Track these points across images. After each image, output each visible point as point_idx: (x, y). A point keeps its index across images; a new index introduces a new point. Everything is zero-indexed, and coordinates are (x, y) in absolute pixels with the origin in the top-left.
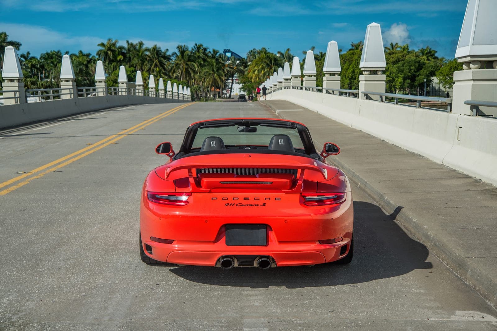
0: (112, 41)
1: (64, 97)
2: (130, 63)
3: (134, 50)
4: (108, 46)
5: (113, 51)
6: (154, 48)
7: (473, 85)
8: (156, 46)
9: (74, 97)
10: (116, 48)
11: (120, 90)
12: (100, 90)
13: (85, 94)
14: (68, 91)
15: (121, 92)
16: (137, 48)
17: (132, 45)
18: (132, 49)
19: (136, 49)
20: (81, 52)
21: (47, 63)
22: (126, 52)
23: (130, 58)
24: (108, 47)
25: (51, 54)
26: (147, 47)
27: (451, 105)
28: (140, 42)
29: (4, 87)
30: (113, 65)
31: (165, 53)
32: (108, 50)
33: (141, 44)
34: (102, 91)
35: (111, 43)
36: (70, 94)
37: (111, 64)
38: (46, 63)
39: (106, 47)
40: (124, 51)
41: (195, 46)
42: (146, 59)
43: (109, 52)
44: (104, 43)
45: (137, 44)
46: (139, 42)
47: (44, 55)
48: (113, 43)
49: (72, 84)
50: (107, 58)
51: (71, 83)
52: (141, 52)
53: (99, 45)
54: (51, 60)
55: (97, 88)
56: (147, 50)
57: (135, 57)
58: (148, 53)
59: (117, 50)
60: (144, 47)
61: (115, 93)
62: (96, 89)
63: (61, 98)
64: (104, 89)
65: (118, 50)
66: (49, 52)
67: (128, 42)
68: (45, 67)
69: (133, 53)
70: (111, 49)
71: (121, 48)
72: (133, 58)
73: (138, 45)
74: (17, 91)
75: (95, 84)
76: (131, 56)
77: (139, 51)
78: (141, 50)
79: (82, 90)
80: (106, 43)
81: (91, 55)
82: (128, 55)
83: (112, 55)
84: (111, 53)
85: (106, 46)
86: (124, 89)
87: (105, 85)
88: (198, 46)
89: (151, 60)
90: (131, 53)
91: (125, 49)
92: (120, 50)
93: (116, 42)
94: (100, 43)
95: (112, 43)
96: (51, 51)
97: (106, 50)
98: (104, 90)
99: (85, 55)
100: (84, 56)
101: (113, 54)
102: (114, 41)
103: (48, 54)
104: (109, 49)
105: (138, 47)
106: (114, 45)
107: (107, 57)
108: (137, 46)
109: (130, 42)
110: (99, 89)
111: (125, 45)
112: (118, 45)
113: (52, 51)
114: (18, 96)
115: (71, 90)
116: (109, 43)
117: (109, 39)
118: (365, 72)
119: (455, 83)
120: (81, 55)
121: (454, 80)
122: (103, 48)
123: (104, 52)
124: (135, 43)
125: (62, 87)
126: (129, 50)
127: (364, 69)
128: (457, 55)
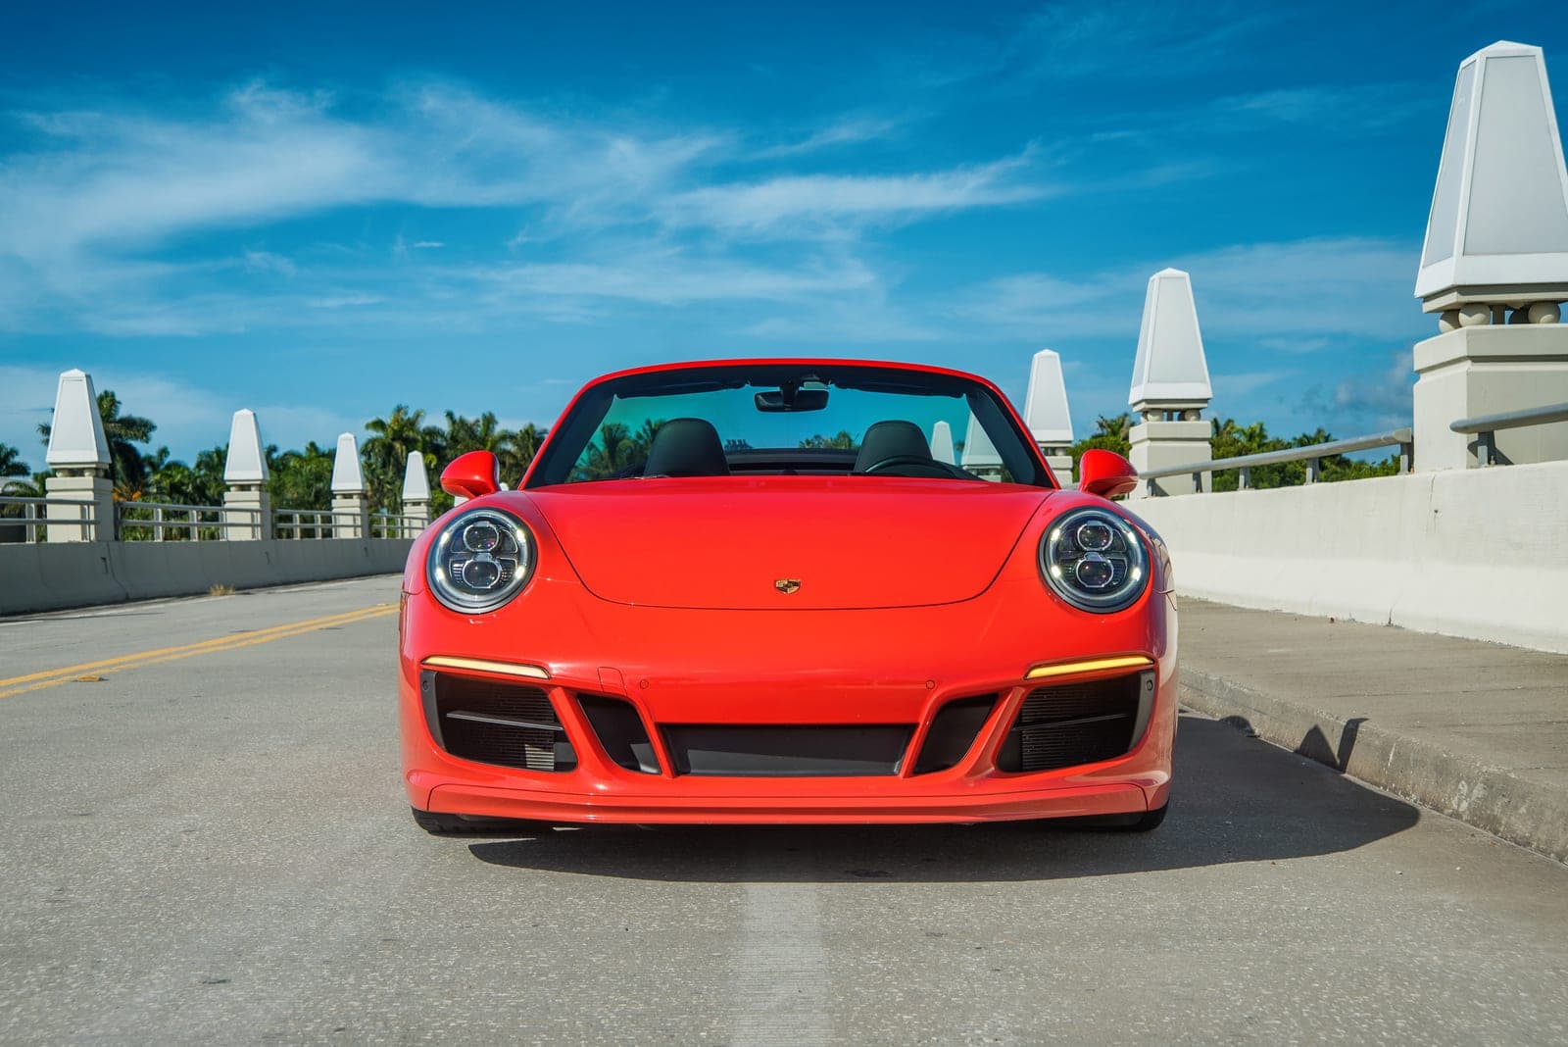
0: (406, 413)
1: (234, 535)
3: (467, 438)
4: (395, 428)
5: (407, 442)
6: (527, 432)
7: (1469, 373)
8: (532, 426)
9: (262, 537)
10: (418, 433)
11: (406, 522)
12: (342, 520)
13: (298, 530)
14: (246, 518)
15: (411, 528)
16: (478, 433)
17: (462, 421)
18: (462, 434)
19: (476, 436)
20: (314, 446)
22: (444, 444)
24: (393, 430)
26: (506, 431)
28: (487, 415)
29: (53, 491)
32: (393, 439)
33: (489, 421)
34: (352, 523)
35: (402, 419)
36: (252, 526)
39: (389, 430)
40: (439, 441)
41: (647, 427)
42: (504, 465)
43: (397, 445)
44: (384, 420)
45: (478, 421)
46: (484, 415)
47: (209, 456)
48: (409, 419)
49: (258, 499)
50: (389, 462)
51: (257, 493)
52: (489, 445)
53: (368, 427)
55: (335, 514)
56: (512, 437)
58: (509, 447)
59: (420, 438)
60: (498, 429)
62: (333, 517)
63: (223, 537)
64: (359, 519)
65: (422, 438)
67: (450, 415)
68: (209, 489)
69: (467, 447)
70: (404, 435)
71: (432, 432)
73: (481, 423)
74: (89, 503)
75: (330, 503)
77: (483, 442)
78: (489, 438)
79: (289, 519)
80: (388, 420)
84: (404, 447)
85: (390, 426)
87: (361, 507)
88: (655, 425)
89: (517, 465)
90: (459, 447)
91: (442, 436)
92: (427, 438)
93: (418, 415)
94: (371, 420)
95: (406, 418)
97: (390, 441)
98: (359, 522)
99: (323, 455)
100: (321, 459)
102: (411, 415)
104: (397, 435)
105: (480, 430)
106: (412, 424)
107: (392, 460)
108: (479, 426)
109: (457, 417)
110: (341, 517)
111: (445, 426)
112: (424, 424)
114: (92, 518)
115: (255, 514)
116: (396, 420)
117: (399, 409)
118: (1149, 416)
119: (1422, 376)
120: (314, 454)
121: (1416, 368)
122: (380, 434)
123: (384, 445)
124: (470, 419)
125: (227, 506)
126: (454, 439)
127: (1143, 405)
128: (1420, 290)
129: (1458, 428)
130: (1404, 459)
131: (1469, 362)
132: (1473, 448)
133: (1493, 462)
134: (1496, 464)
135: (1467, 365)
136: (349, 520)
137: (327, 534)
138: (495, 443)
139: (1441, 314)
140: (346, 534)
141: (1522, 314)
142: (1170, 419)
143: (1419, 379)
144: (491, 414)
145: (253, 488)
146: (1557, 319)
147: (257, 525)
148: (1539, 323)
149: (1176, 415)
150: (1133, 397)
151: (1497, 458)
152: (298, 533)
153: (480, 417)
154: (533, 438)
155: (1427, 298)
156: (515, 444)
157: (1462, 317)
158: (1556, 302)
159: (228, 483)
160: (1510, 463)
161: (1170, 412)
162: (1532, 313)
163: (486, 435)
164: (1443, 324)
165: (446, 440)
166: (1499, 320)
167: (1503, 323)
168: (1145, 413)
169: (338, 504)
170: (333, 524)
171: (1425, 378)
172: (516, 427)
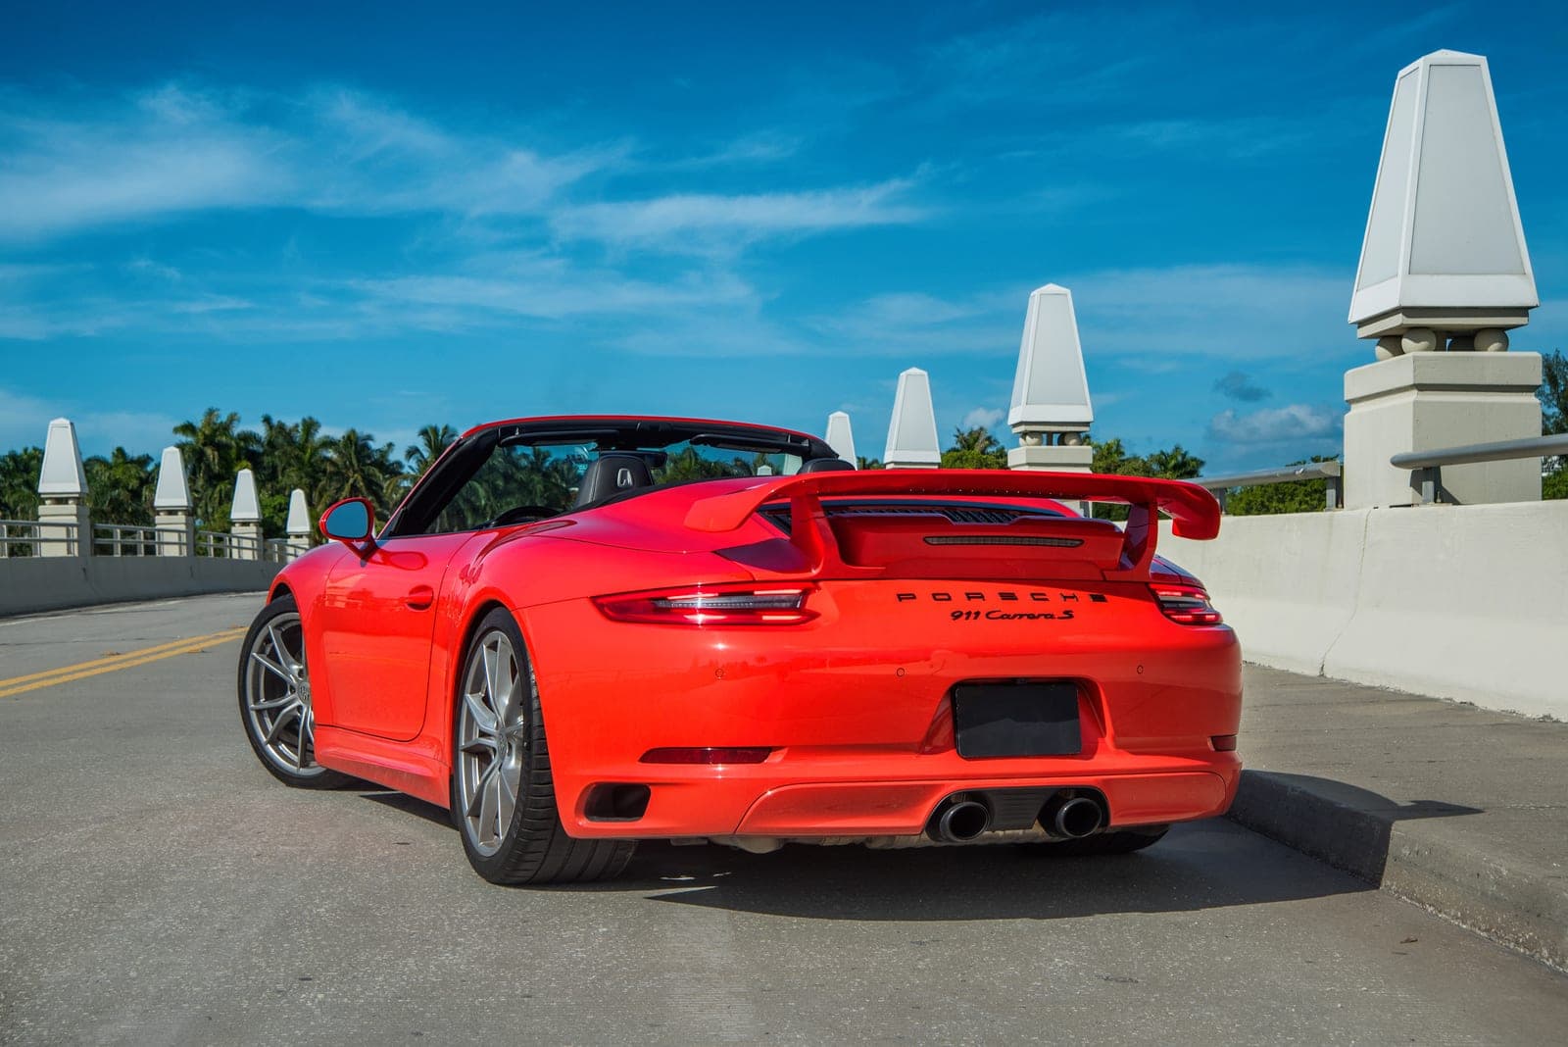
0: (218, 416)
1: (48, 551)
2: (275, 484)
3: (285, 444)
4: (207, 432)
5: (220, 448)
6: (349, 438)
7: (1416, 403)
8: (353, 432)
9: (79, 552)
10: (232, 438)
11: (235, 542)
12: (167, 537)
13: (119, 545)
14: (61, 533)
15: (240, 548)
16: (297, 440)
17: (281, 427)
18: (280, 440)
19: (294, 442)
20: (120, 452)
21: (11, 485)
22: (261, 450)
23: (274, 468)
24: (204, 433)
25: (25, 457)
26: (328, 437)
27: (1338, 482)
28: (307, 419)
30: (221, 490)
31: (384, 454)
32: (205, 445)
33: (310, 426)
34: (177, 540)
35: (215, 424)
36: (68, 541)
37: (215, 486)
38: (7, 485)
39: (200, 434)
40: (255, 447)
42: (324, 472)
43: (209, 451)
44: (195, 424)
45: (297, 426)
46: (304, 421)
48: (222, 423)
49: (75, 512)
50: (200, 468)
51: (75, 506)
52: (309, 451)
53: (176, 430)
54: (25, 475)
55: (159, 530)
56: (329, 443)
57: (290, 465)
58: (331, 454)
59: (233, 443)
60: (321, 434)
61: (219, 552)
62: (156, 533)
63: (36, 554)
64: (184, 536)
65: (237, 444)
66: (19, 451)
67: (267, 420)
69: (284, 453)
70: (217, 440)
71: (248, 438)
72: (284, 469)
73: (300, 428)
75: (154, 520)
76: (277, 461)
77: (303, 448)
78: (309, 445)
79: (109, 534)
80: (198, 422)
81: (152, 460)
82: (267, 460)
83: (216, 461)
84: (216, 453)
85: (200, 430)
86: (250, 542)
87: (186, 524)
89: (338, 473)
90: (276, 453)
91: (258, 441)
92: (242, 444)
93: (232, 418)
94: (179, 423)
95: (219, 421)
96: (26, 450)
97: (200, 445)
98: (184, 540)
99: (132, 461)
100: (129, 465)
101: (221, 457)
102: (224, 418)
103: (13, 457)
104: (209, 441)
105: (299, 436)
106: (225, 428)
107: (203, 465)
108: (298, 431)
109: (275, 422)
110: (165, 534)
111: (261, 431)
112: (237, 430)
113: (30, 450)
115: (71, 528)
116: (208, 423)
117: (211, 412)
118: (1028, 438)
119: (1353, 406)
120: (121, 460)
121: (1346, 399)
122: (190, 439)
123: (194, 451)
124: (289, 423)
125: (41, 520)
126: (271, 445)
127: (1022, 428)
128: (1355, 315)
129: (1399, 463)
130: (1331, 494)
131: (1416, 391)
132: (1416, 484)
133: (1439, 500)
134: (1442, 502)
135: (1414, 395)
136: (174, 537)
137: (150, 550)
138: (315, 451)
139: (1377, 341)
140: (171, 551)
141: (1465, 340)
142: (1050, 443)
143: (1349, 410)
144: (310, 418)
145: (70, 502)
146: (1505, 347)
147: (74, 541)
148: (1486, 350)
149: (1055, 438)
150: (1013, 419)
151: (1443, 496)
152: (118, 549)
153: (299, 421)
154: (356, 445)
155: (1361, 324)
156: (337, 451)
157: (1406, 343)
158: (1502, 329)
159: (42, 496)
160: (1456, 502)
161: (1050, 434)
162: (1479, 341)
163: (307, 441)
164: (1380, 351)
165: (263, 446)
166: (1440, 347)
167: (1444, 350)
168: (1024, 434)
169: (161, 520)
170: (157, 540)
171: (1356, 409)
172: (338, 434)
